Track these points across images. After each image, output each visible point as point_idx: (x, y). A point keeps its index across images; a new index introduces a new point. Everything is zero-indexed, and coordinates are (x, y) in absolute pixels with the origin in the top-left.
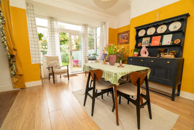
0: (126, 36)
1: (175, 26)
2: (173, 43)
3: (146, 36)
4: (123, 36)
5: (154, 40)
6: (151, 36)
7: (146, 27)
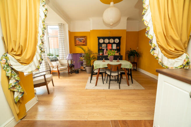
0: (83, 39)
1: (117, 41)
2: (117, 48)
3: (104, 43)
4: (80, 39)
5: (109, 46)
6: (107, 44)
7: (104, 38)
